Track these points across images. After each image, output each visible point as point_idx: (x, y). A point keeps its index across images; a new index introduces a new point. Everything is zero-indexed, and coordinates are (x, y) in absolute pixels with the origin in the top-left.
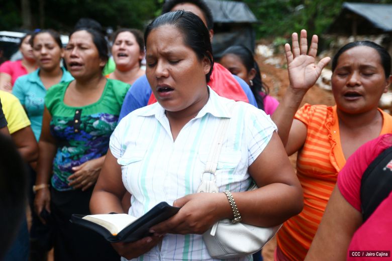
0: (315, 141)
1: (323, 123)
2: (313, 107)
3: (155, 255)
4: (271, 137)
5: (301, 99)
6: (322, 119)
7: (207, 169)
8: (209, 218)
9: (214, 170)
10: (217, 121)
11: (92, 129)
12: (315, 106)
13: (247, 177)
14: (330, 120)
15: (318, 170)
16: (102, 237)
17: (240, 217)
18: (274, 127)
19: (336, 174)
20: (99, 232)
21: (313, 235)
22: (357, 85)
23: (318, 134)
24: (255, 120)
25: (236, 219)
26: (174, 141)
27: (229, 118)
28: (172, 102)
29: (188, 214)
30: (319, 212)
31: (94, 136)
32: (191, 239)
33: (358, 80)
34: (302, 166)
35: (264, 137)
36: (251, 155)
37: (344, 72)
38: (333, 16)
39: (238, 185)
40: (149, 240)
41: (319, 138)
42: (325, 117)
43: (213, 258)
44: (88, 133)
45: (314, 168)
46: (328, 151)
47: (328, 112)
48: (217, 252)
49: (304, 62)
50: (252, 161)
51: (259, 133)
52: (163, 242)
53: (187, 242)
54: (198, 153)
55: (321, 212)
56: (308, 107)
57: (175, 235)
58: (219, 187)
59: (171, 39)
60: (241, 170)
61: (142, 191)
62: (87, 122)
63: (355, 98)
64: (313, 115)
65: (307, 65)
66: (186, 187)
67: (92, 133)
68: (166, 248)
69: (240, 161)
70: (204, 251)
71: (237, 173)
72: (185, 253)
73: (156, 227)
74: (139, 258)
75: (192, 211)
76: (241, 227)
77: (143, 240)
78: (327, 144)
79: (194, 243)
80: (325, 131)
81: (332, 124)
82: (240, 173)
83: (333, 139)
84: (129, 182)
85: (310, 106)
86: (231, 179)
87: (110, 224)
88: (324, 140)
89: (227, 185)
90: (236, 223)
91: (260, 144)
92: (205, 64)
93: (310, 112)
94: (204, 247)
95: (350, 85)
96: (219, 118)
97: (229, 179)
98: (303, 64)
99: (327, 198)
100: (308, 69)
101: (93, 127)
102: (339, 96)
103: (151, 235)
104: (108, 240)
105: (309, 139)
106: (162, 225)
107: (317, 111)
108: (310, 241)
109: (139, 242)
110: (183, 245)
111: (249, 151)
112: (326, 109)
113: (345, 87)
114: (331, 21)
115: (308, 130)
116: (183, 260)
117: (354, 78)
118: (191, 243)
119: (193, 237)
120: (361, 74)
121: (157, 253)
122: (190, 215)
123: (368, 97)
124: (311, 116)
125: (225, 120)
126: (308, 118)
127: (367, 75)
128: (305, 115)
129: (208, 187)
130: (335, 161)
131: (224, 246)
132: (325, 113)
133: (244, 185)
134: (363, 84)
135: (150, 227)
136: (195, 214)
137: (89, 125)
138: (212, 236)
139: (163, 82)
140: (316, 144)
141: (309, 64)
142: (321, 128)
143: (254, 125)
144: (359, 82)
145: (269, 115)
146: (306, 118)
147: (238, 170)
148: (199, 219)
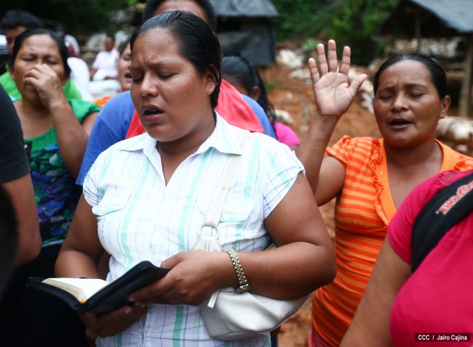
0: (356, 185)
1: (367, 161)
2: (353, 141)
3: (137, 333)
4: (294, 180)
5: (332, 129)
6: (365, 156)
7: (208, 222)
8: (207, 284)
9: (216, 223)
10: (224, 159)
11: (49, 167)
12: (356, 138)
13: (262, 233)
14: (375, 156)
15: (361, 223)
16: (67, 305)
17: (247, 285)
18: (300, 168)
19: (385, 227)
20: (63, 299)
21: (355, 308)
22: (404, 109)
23: (360, 177)
24: (273, 159)
25: (242, 287)
26: (166, 184)
27: (240, 155)
28: (162, 128)
29: (178, 279)
30: (364, 277)
31: (52, 177)
32: (185, 312)
33: (404, 103)
34: (342, 219)
35: (285, 180)
36: (268, 204)
37: (387, 94)
38: (388, 8)
39: (250, 243)
40: (128, 310)
41: (362, 182)
42: (369, 154)
43: (214, 338)
44: (44, 173)
45: (355, 221)
46: (373, 198)
47: (373, 146)
48: (218, 330)
49: (334, 80)
50: (268, 212)
51: (279, 174)
52: (148, 316)
53: (179, 316)
54: (196, 201)
55: (366, 278)
56: (348, 140)
57: (164, 305)
58: (224, 246)
59: (162, 46)
60: (253, 224)
61: (123, 249)
62: (41, 158)
63: (404, 126)
64: (353, 151)
65: (337, 86)
66: (179, 245)
67: (50, 173)
68: (152, 324)
69: (252, 212)
70: (202, 329)
71: (247, 227)
72: (177, 330)
73: (137, 294)
74: (117, 336)
75: (184, 274)
76: (249, 297)
77: (121, 311)
78: (372, 189)
79: (189, 318)
80: (369, 172)
81: (378, 162)
82: (252, 227)
83: (379, 181)
84: (106, 237)
85: (349, 139)
86: (240, 235)
87: (78, 288)
88: (368, 184)
89: (235, 243)
90: (242, 292)
91: (279, 189)
92: (208, 82)
93: (349, 147)
94: (202, 323)
95: (395, 111)
96: (226, 154)
97: (237, 235)
98: (333, 84)
99: (374, 260)
100: (339, 90)
101: (50, 165)
102: (384, 125)
103: (131, 304)
104: (74, 309)
105: (349, 182)
106: (145, 292)
107: (359, 144)
108: (351, 316)
109: (115, 313)
110: (174, 319)
111: (265, 198)
112: (370, 142)
113: (390, 114)
114: (385, 15)
115: (347, 170)
116: (173, 339)
117: (400, 101)
118: (184, 318)
119: (188, 309)
120: (408, 95)
121: (140, 331)
122: (180, 281)
123: (420, 124)
124: (351, 152)
125: (234, 157)
126: (347, 154)
127: (415, 97)
128: (342, 151)
129: (207, 245)
130: (383, 210)
131: (227, 321)
132: (370, 148)
133: (259, 243)
134: (411, 108)
135: (130, 293)
136: (188, 278)
137: (43, 162)
138: (210, 308)
139: (149, 101)
140: (358, 190)
141: (340, 83)
142: (364, 168)
143: (272, 165)
144: (406, 106)
145: (294, 152)
146: (344, 156)
147: (249, 224)
148: (193, 285)
